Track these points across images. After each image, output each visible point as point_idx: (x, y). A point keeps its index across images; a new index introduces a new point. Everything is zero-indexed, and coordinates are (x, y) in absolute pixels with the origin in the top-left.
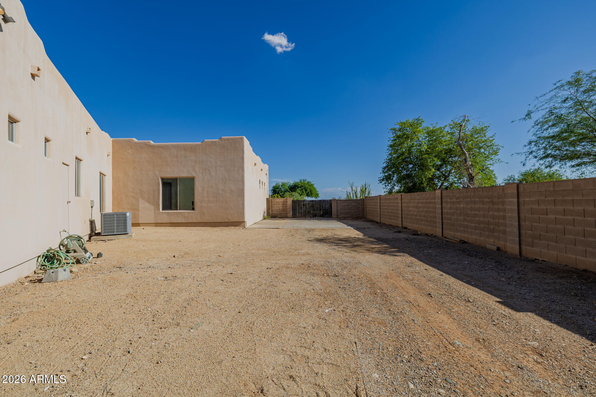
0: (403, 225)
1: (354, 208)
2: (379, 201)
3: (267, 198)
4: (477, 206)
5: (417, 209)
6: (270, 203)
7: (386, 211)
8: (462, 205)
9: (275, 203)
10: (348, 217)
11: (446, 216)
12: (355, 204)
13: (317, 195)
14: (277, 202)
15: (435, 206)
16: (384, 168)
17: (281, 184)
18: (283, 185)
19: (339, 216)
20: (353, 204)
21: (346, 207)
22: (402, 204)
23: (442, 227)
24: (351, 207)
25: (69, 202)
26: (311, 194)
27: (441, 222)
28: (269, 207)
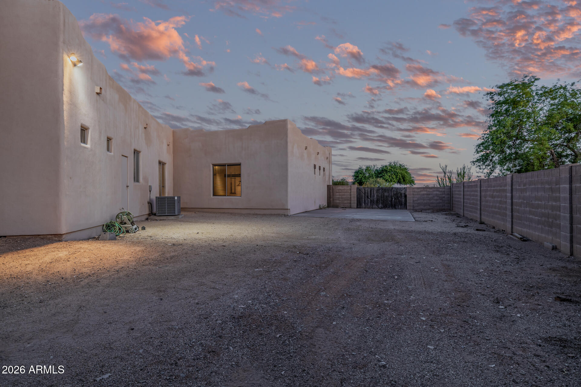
0: (482, 219)
1: (436, 198)
2: (462, 189)
3: (328, 186)
4: (540, 194)
5: (493, 199)
6: (331, 191)
7: (469, 201)
8: (528, 194)
9: (338, 191)
10: (429, 209)
11: (515, 207)
12: (438, 193)
13: (412, 182)
14: (339, 190)
15: (506, 195)
16: (479, 146)
17: (364, 168)
18: (368, 169)
19: (416, 208)
20: (435, 193)
21: (426, 196)
22: (481, 193)
23: (512, 221)
24: (432, 196)
25: (127, 187)
26: (404, 180)
27: (511, 215)
28: (330, 195)
